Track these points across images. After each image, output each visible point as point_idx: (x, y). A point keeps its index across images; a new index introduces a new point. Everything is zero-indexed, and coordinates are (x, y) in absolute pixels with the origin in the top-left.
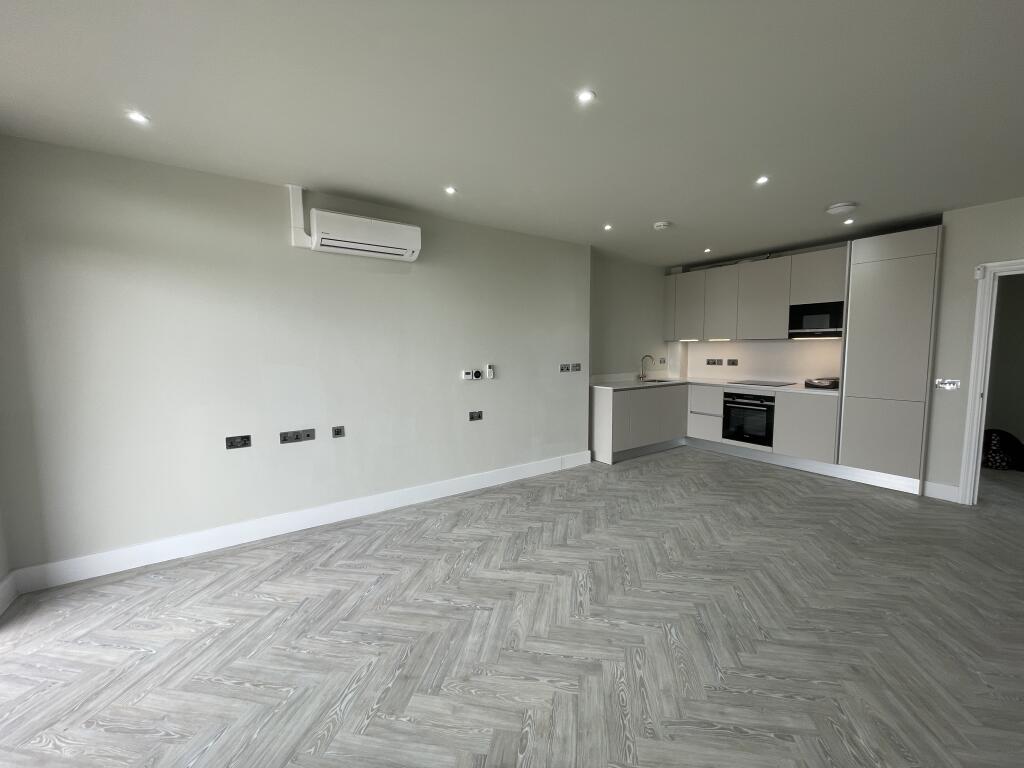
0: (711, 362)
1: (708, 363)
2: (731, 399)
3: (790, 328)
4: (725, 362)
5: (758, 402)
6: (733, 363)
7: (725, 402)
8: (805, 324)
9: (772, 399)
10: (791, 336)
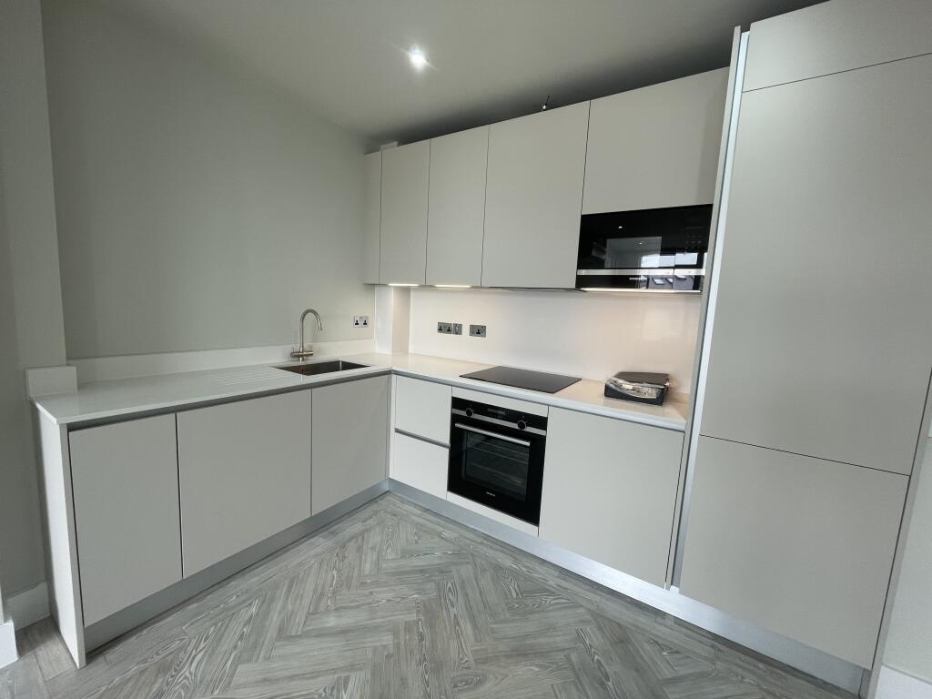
0: (444, 328)
1: (440, 330)
2: (463, 413)
3: (580, 267)
4: (466, 330)
5: (515, 426)
6: (478, 331)
7: (455, 419)
8: (607, 258)
9: (541, 422)
10: (582, 282)
